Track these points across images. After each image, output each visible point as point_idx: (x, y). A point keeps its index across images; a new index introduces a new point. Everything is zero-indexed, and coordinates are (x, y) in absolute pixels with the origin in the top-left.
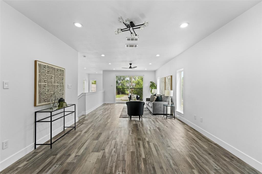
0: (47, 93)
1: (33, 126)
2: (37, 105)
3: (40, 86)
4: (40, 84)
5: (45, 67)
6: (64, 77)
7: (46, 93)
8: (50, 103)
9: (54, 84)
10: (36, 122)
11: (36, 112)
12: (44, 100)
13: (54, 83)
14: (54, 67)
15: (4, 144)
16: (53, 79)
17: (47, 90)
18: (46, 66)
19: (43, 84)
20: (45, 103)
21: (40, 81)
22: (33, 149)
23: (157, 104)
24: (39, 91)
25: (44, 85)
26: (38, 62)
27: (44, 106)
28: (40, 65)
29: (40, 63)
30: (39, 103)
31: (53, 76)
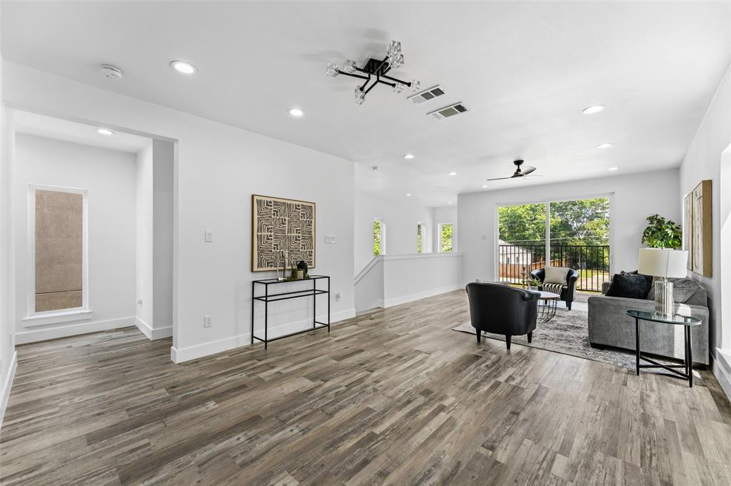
0: (273, 250)
1: (249, 305)
2: (255, 270)
3: (260, 238)
4: (259, 234)
5: (268, 204)
6: (313, 220)
7: (271, 251)
8: (276, 270)
9: (290, 235)
10: (253, 298)
11: (253, 282)
12: (268, 263)
13: (290, 231)
14: (289, 202)
15: (207, 321)
16: (287, 225)
17: (275, 245)
18: (270, 202)
19: (266, 233)
20: (269, 268)
21: (260, 229)
22: (249, 343)
23: (608, 305)
24: (258, 246)
25: (267, 236)
26: (255, 198)
27: (270, 274)
28: (259, 202)
29: (259, 198)
30: (258, 267)
31: (287, 219)
